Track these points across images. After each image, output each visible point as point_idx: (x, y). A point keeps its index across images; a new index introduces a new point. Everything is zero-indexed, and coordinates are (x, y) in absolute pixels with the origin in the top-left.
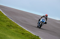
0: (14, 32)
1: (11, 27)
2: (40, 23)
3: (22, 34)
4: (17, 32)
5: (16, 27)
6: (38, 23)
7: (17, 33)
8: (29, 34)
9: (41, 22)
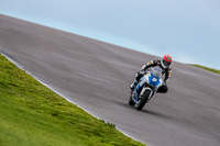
0: (23, 109)
1: (14, 90)
2: (141, 88)
3: (54, 115)
4: (33, 108)
5: (31, 89)
6: (133, 89)
7: (33, 112)
8: (76, 116)
9: (146, 85)
